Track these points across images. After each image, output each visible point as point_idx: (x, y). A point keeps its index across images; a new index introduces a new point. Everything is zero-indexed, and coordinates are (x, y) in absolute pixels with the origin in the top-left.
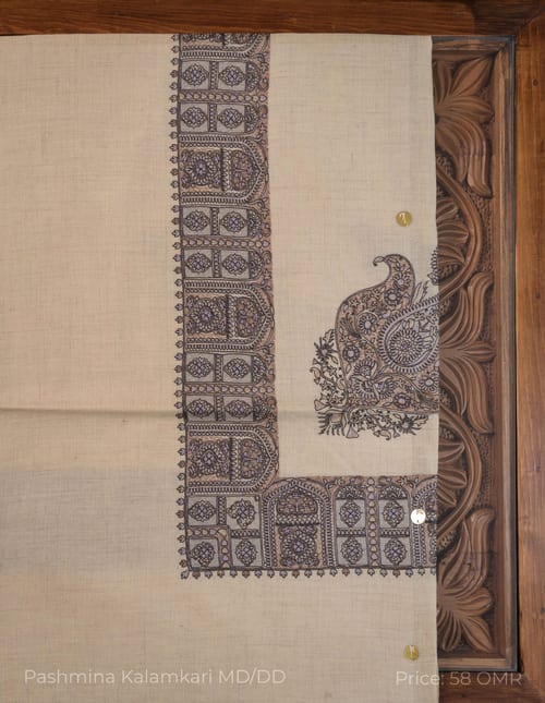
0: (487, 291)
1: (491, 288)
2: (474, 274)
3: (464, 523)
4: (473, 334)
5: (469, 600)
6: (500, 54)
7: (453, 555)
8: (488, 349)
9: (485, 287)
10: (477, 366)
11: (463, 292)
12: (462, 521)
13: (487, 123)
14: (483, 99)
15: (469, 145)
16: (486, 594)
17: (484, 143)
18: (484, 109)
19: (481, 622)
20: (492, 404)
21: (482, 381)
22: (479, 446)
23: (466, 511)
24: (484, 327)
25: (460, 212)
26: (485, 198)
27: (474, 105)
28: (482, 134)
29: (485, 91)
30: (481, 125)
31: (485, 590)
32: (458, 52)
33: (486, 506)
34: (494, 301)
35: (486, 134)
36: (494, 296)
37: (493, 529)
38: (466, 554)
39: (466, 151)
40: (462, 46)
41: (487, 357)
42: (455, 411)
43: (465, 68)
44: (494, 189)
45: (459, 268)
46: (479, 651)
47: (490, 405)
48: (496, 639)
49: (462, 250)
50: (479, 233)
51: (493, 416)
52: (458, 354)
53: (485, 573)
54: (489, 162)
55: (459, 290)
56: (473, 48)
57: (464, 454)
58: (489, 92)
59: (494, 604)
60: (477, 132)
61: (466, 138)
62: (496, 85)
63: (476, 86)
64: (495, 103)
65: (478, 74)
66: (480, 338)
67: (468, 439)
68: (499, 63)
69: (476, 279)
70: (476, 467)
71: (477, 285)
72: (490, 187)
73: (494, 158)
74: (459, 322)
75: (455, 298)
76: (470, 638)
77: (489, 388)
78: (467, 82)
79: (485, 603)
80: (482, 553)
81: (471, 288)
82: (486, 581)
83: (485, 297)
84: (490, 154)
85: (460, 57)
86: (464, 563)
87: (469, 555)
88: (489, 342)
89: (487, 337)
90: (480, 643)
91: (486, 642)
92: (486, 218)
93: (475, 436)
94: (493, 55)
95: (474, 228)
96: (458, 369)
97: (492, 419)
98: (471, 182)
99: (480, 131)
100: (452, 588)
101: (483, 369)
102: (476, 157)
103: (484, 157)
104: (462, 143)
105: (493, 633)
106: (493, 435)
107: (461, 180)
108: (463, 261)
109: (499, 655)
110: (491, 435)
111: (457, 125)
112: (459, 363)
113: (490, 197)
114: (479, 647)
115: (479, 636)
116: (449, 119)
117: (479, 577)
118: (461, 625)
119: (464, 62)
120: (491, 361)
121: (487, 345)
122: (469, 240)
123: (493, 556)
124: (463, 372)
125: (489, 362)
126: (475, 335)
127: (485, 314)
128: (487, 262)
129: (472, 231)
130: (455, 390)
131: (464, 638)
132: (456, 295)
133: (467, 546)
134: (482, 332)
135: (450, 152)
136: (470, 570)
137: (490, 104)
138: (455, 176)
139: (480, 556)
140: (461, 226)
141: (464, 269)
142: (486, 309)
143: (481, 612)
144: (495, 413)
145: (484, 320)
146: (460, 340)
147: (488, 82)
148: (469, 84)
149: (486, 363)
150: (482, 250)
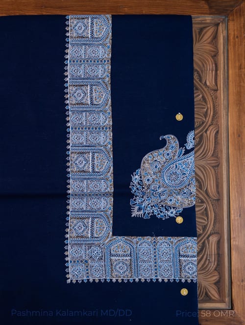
0: (216, 134)
1: (217, 132)
2: (210, 126)
3: (206, 241)
4: (210, 153)
5: (209, 277)
6: (221, 24)
7: (201, 255)
8: (216, 160)
9: (215, 132)
10: (211, 168)
11: (205, 134)
12: (205, 240)
13: (215, 56)
14: (213, 45)
15: (207, 67)
16: (216, 273)
17: (214, 65)
18: (214, 50)
19: (214, 286)
20: (218, 186)
21: (214, 175)
22: (212, 205)
23: (207, 236)
24: (214, 150)
25: (203, 97)
26: (214, 90)
27: (209, 47)
28: (213, 61)
29: (214, 41)
30: (212, 57)
31: (216, 272)
32: (201, 23)
33: (216, 233)
34: (219, 138)
35: (215, 61)
36: (219, 136)
37: (219, 243)
38: (207, 255)
39: (206, 69)
40: (203, 21)
41: (216, 164)
42: (201, 189)
43: (205, 31)
44: (219, 87)
45: (203, 123)
46: (213, 300)
47: (217, 186)
48: (221, 294)
49: (204, 115)
50: (212, 107)
51: (219, 191)
52: (202, 163)
53: (216, 264)
54: (216, 74)
55: (203, 133)
56: (208, 21)
57: (206, 209)
58: (216, 42)
59: (220, 278)
60: (210, 60)
61: (206, 63)
62: (219, 38)
63: (210, 39)
64: (219, 46)
65: (210, 34)
66: (213, 155)
67: (207, 201)
68: (220, 28)
69: (211, 128)
70: (212, 215)
71: (211, 130)
72: (217, 85)
73: (218, 72)
74: (203, 148)
75: (201, 137)
76: (209, 293)
77: (217, 179)
78: (206, 37)
79: (216, 278)
80: (215, 255)
81: (208, 132)
82: (216, 267)
83: (215, 136)
84: (216, 70)
85: (202, 26)
86: (206, 259)
87: (208, 256)
88: (217, 157)
89: (216, 155)
90: (214, 296)
91: (216, 295)
92: (215, 99)
93: (211, 200)
94: (217, 25)
95: (210, 105)
96: (203, 170)
97: (218, 193)
98: (208, 83)
99: (212, 60)
100: (201, 271)
101: (214, 169)
102: (210, 71)
103: (214, 72)
104: (204, 65)
105: (220, 292)
106: (219, 200)
107: (203, 82)
108: (204, 120)
109: (223, 301)
110: (218, 200)
111: (201, 57)
112: (204, 167)
113: (217, 90)
114: (213, 298)
115: (214, 293)
116: (198, 54)
117: (213, 266)
118: (205, 288)
119: (205, 28)
120: (218, 166)
121: (216, 159)
122: (207, 110)
123: (219, 256)
124: (205, 171)
125: (217, 166)
126: (210, 154)
127: (215, 144)
128: (216, 120)
129: (209, 106)
130: (202, 179)
131: (206, 294)
132: (202, 136)
133: (208, 251)
134: (214, 152)
135: (198, 70)
136: (209, 262)
137: (216, 47)
138: (201, 81)
139: (213, 256)
140: (204, 104)
141: (205, 124)
142: (215, 142)
143: (214, 282)
144: (220, 190)
145: (215, 147)
146: (204, 156)
147: (215, 37)
148: (207, 38)
149: (215, 167)
150: (213, 114)
